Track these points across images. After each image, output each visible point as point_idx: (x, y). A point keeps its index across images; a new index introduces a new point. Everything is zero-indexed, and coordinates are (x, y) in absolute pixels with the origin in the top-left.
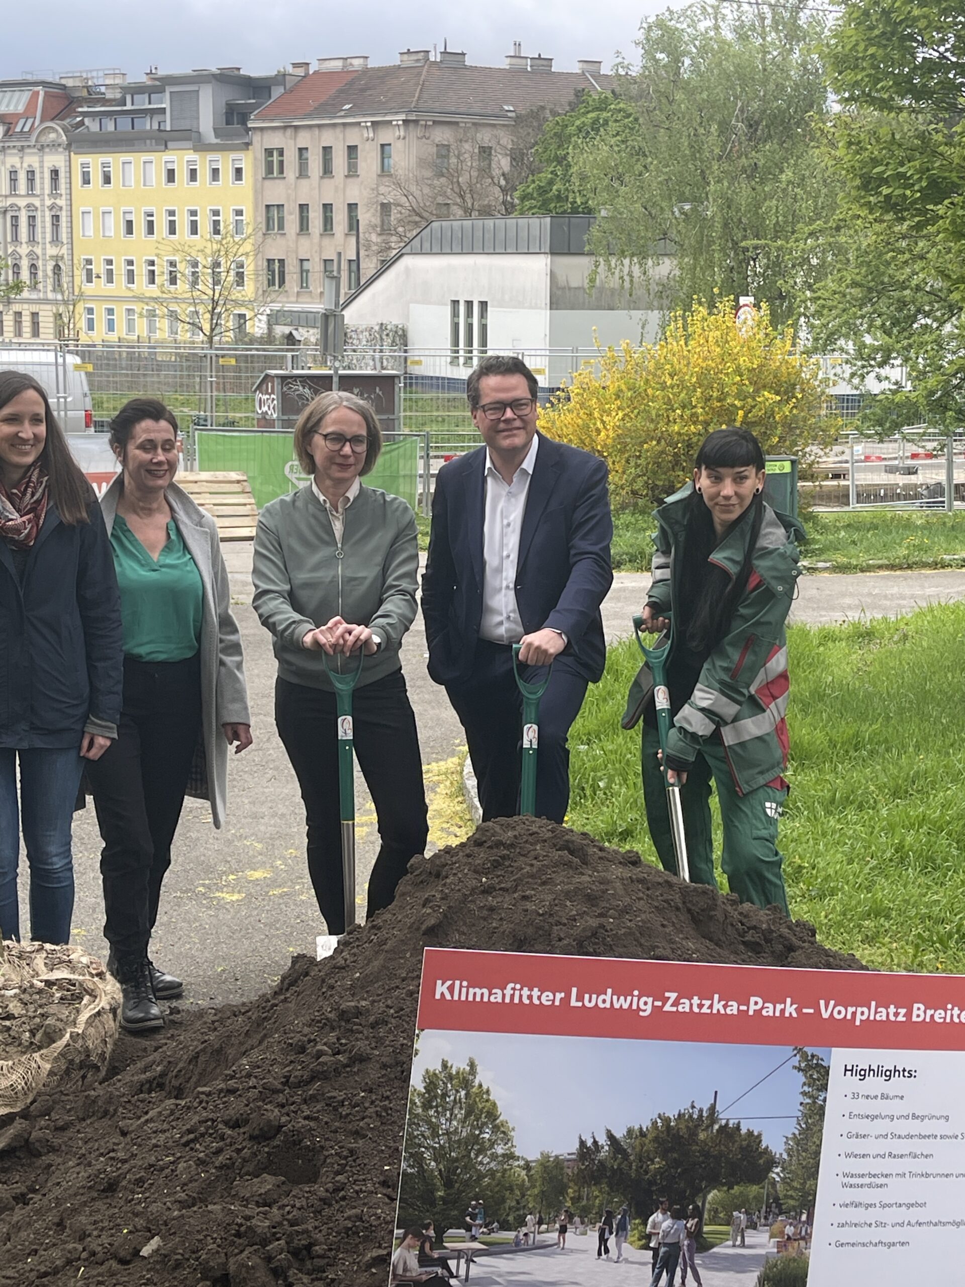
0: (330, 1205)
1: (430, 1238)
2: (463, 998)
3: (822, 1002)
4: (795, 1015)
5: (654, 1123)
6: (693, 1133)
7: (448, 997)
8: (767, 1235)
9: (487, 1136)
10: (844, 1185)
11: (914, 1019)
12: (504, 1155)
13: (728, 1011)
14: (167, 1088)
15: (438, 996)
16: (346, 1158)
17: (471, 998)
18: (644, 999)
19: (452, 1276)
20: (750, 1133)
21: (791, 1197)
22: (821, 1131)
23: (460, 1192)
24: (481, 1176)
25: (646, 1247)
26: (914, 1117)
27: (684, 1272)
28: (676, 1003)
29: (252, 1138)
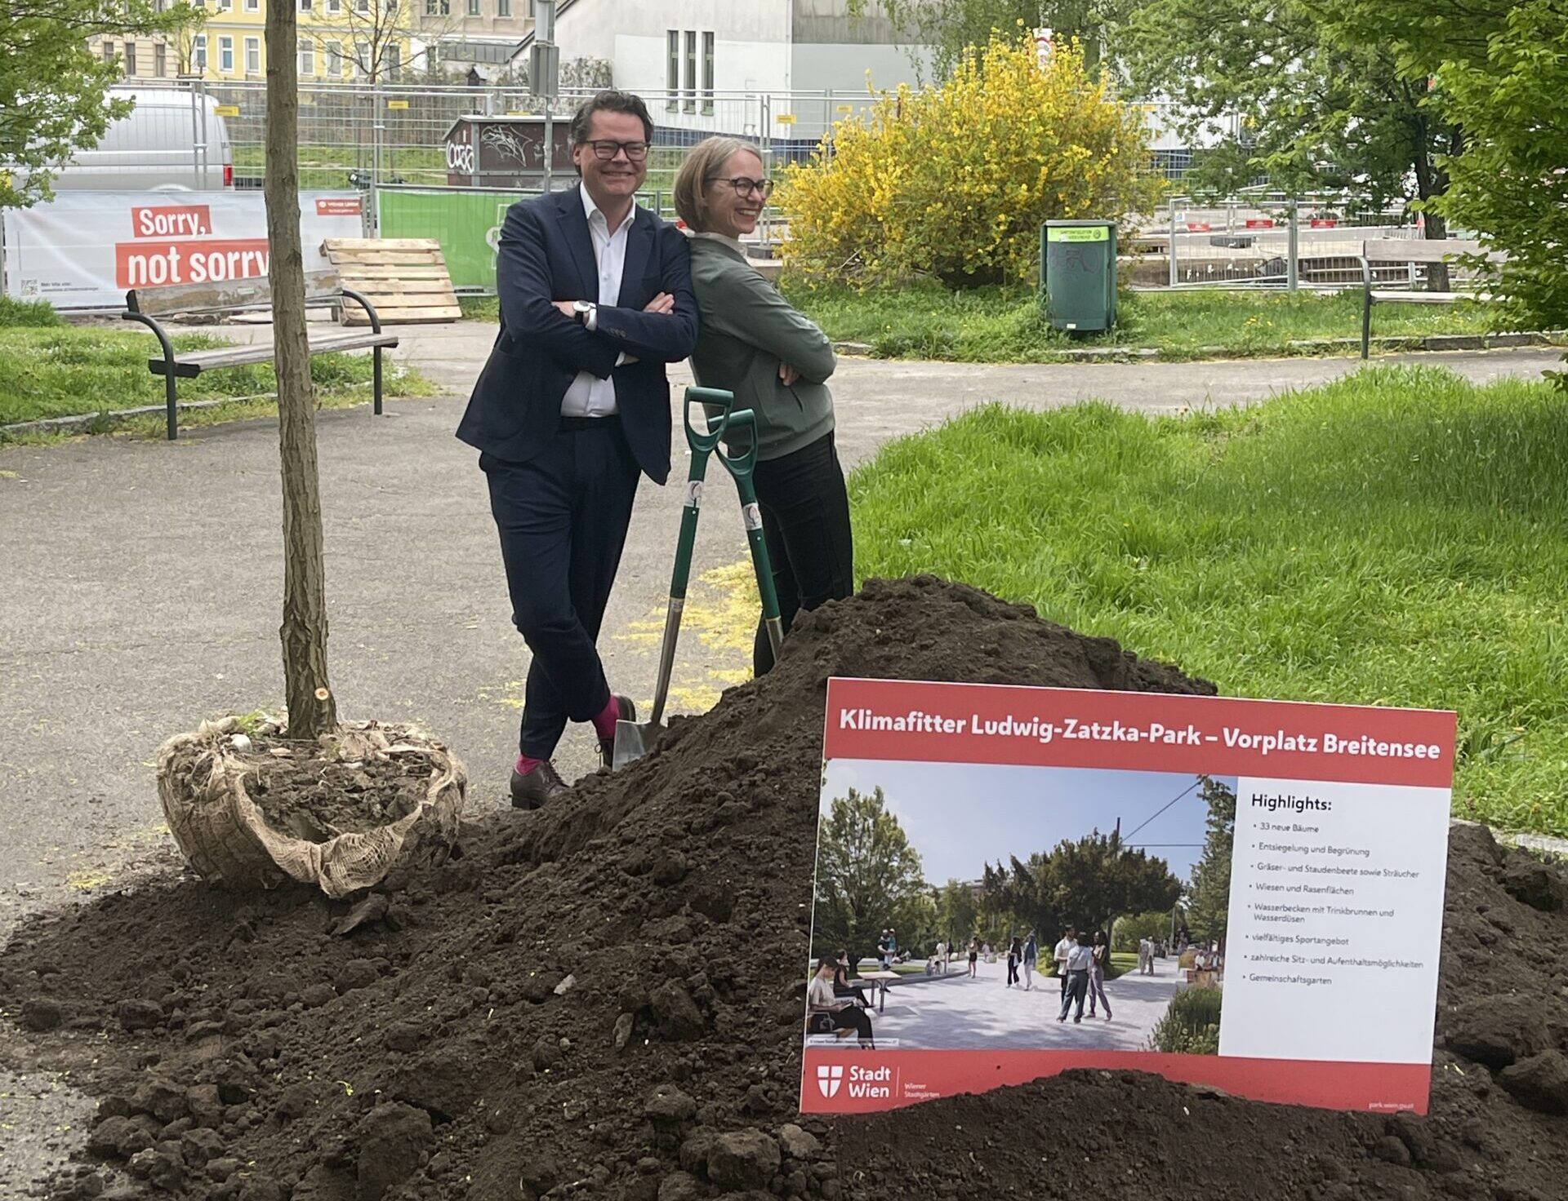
0: (746, 941)
1: (844, 967)
2: (868, 727)
3: (1226, 731)
4: (1197, 742)
5: (1058, 850)
6: (1096, 860)
7: (853, 726)
8: (1176, 964)
9: (895, 864)
10: (1257, 917)
11: (1326, 750)
12: (913, 883)
13: (1129, 738)
14: (533, 859)
15: (843, 725)
16: (758, 897)
17: (875, 727)
18: (1044, 726)
19: (867, 1005)
20: (1155, 861)
21: (1200, 927)
22: (1229, 861)
23: (871, 920)
24: (891, 905)
25: (1055, 975)
26: (1331, 850)
27: (1093, 999)
28: (1076, 730)
29: (657, 882)
